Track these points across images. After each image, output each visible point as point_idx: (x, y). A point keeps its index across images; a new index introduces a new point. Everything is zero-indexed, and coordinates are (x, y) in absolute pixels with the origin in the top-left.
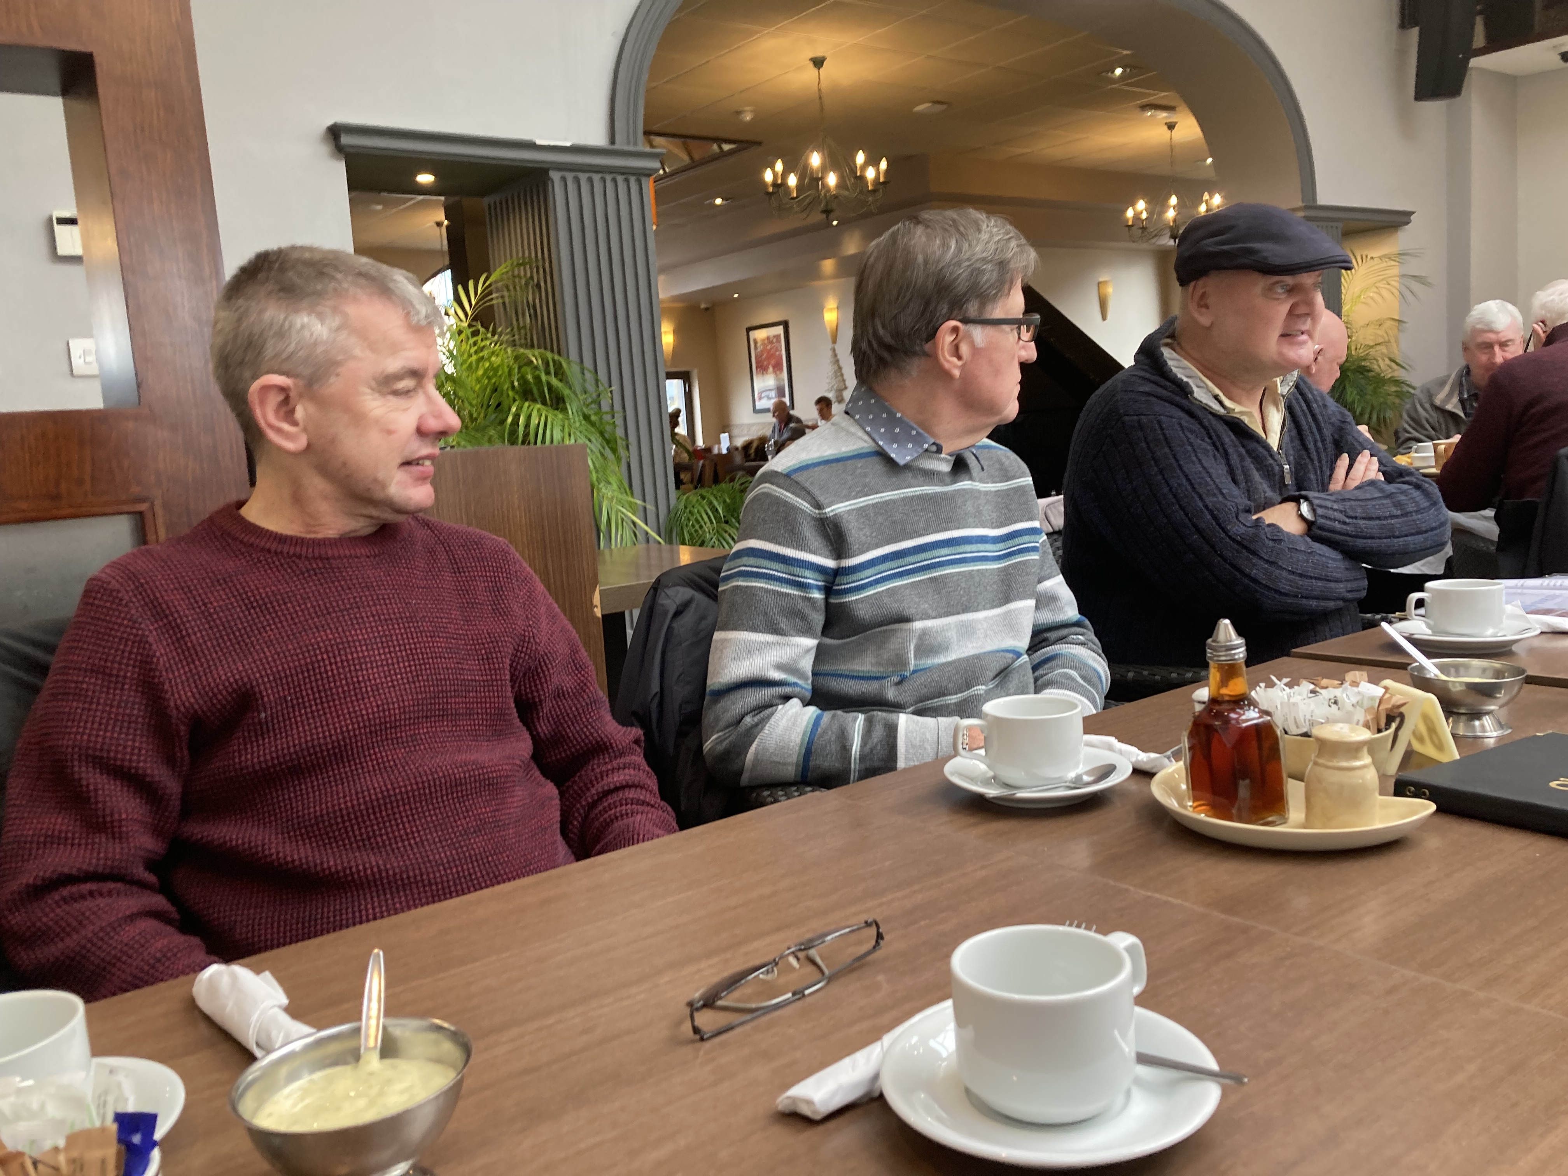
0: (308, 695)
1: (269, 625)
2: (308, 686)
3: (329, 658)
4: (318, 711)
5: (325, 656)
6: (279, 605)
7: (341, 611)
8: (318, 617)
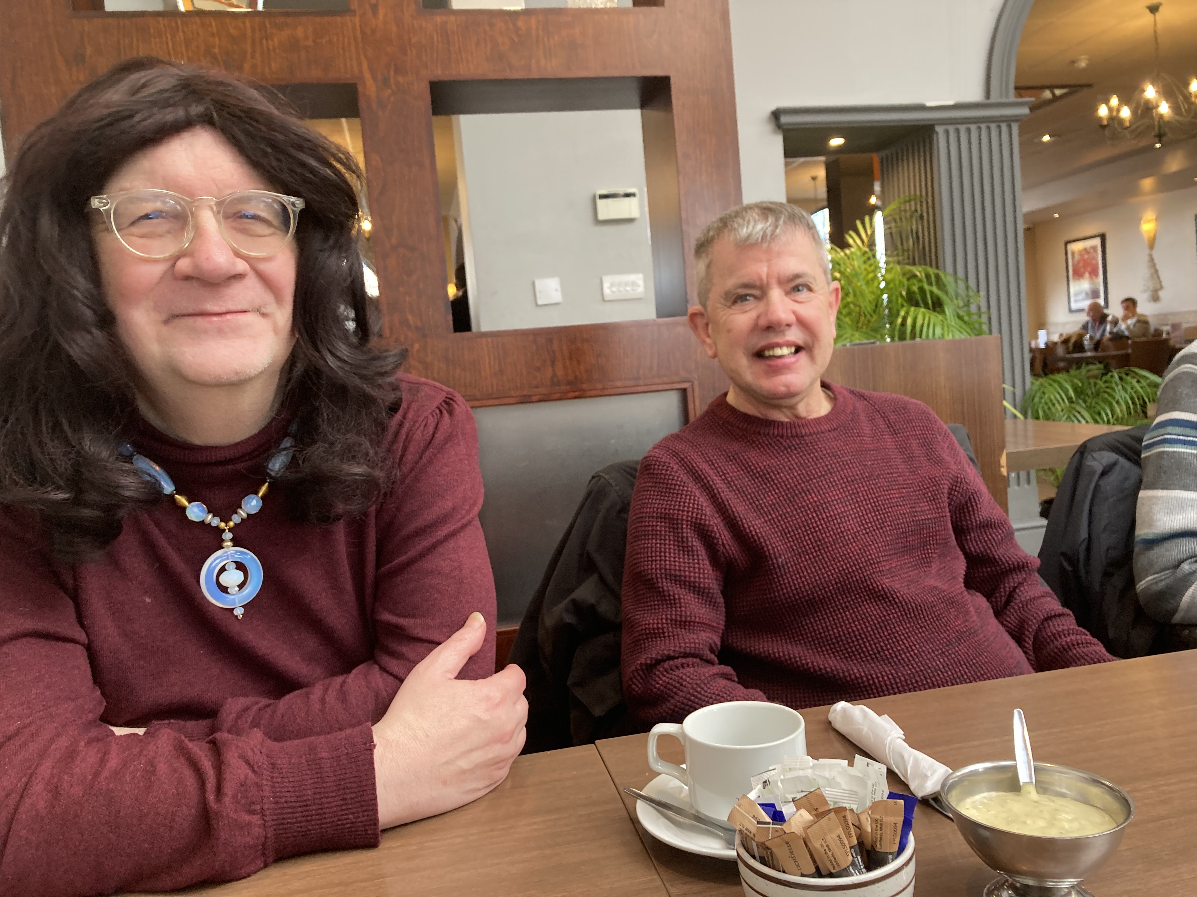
0: (808, 544)
1: (770, 491)
2: (807, 538)
3: (817, 516)
4: (818, 556)
5: (815, 515)
6: (775, 475)
7: (819, 477)
8: (804, 482)
